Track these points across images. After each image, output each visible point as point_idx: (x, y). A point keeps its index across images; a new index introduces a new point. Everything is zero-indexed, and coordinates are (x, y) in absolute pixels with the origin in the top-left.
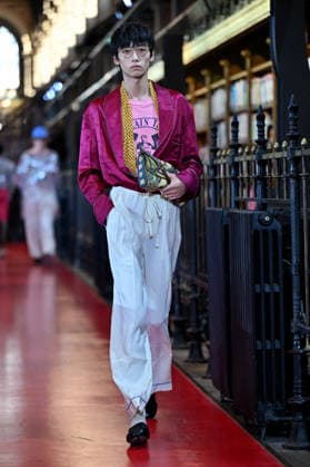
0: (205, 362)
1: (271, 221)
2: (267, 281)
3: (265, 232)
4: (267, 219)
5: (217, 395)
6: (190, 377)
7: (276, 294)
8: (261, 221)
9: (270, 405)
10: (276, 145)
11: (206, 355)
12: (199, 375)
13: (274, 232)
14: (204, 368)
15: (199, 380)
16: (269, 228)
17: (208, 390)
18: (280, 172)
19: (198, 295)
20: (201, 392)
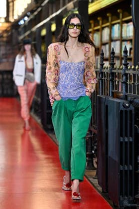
0: (95, 169)
1: (129, 106)
2: (126, 136)
3: (126, 112)
4: (127, 105)
5: (100, 189)
6: (87, 178)
7: (131, 143)
8: (124, 106)
9: (126, 198)
10: (133, 67)
11: (95, 166)
12: (91, 176)
13: (131, 111)
14: (94, 173)
15: (91, 179)
16: (128, 109)
17: (95, 185)
18: (135, 81)
19: (92, 136)
20: (92, 186)
